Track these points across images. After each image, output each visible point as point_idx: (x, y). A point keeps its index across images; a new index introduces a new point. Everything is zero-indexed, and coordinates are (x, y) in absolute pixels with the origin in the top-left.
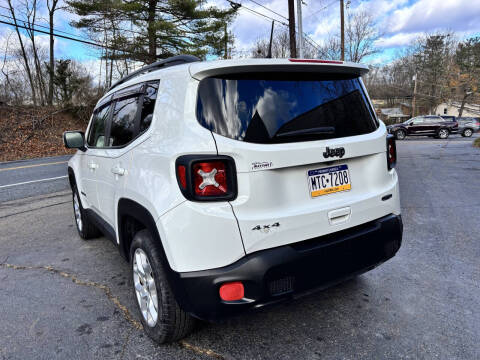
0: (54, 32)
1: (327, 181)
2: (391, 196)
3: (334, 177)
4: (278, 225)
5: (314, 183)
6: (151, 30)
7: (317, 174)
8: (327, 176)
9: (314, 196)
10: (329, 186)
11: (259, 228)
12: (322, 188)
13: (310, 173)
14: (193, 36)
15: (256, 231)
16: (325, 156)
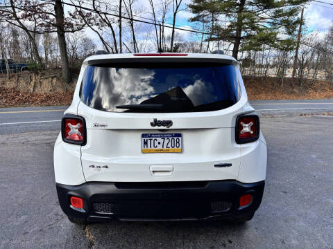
0: (175, 27)
1: (159, 143)
2: (230, 165)
3: (167, 141)
4: (107, 167)
5: (145, 143)
6: (240, 19)
7: (150, 137)
8: (160, 140)
9: (144, 152)
10: (160, 147)
11: (93, 166)
12: (153, 147)
13: (143, 136)
14: (271, 21)
15: (91, 168)
16: (152, 124)
